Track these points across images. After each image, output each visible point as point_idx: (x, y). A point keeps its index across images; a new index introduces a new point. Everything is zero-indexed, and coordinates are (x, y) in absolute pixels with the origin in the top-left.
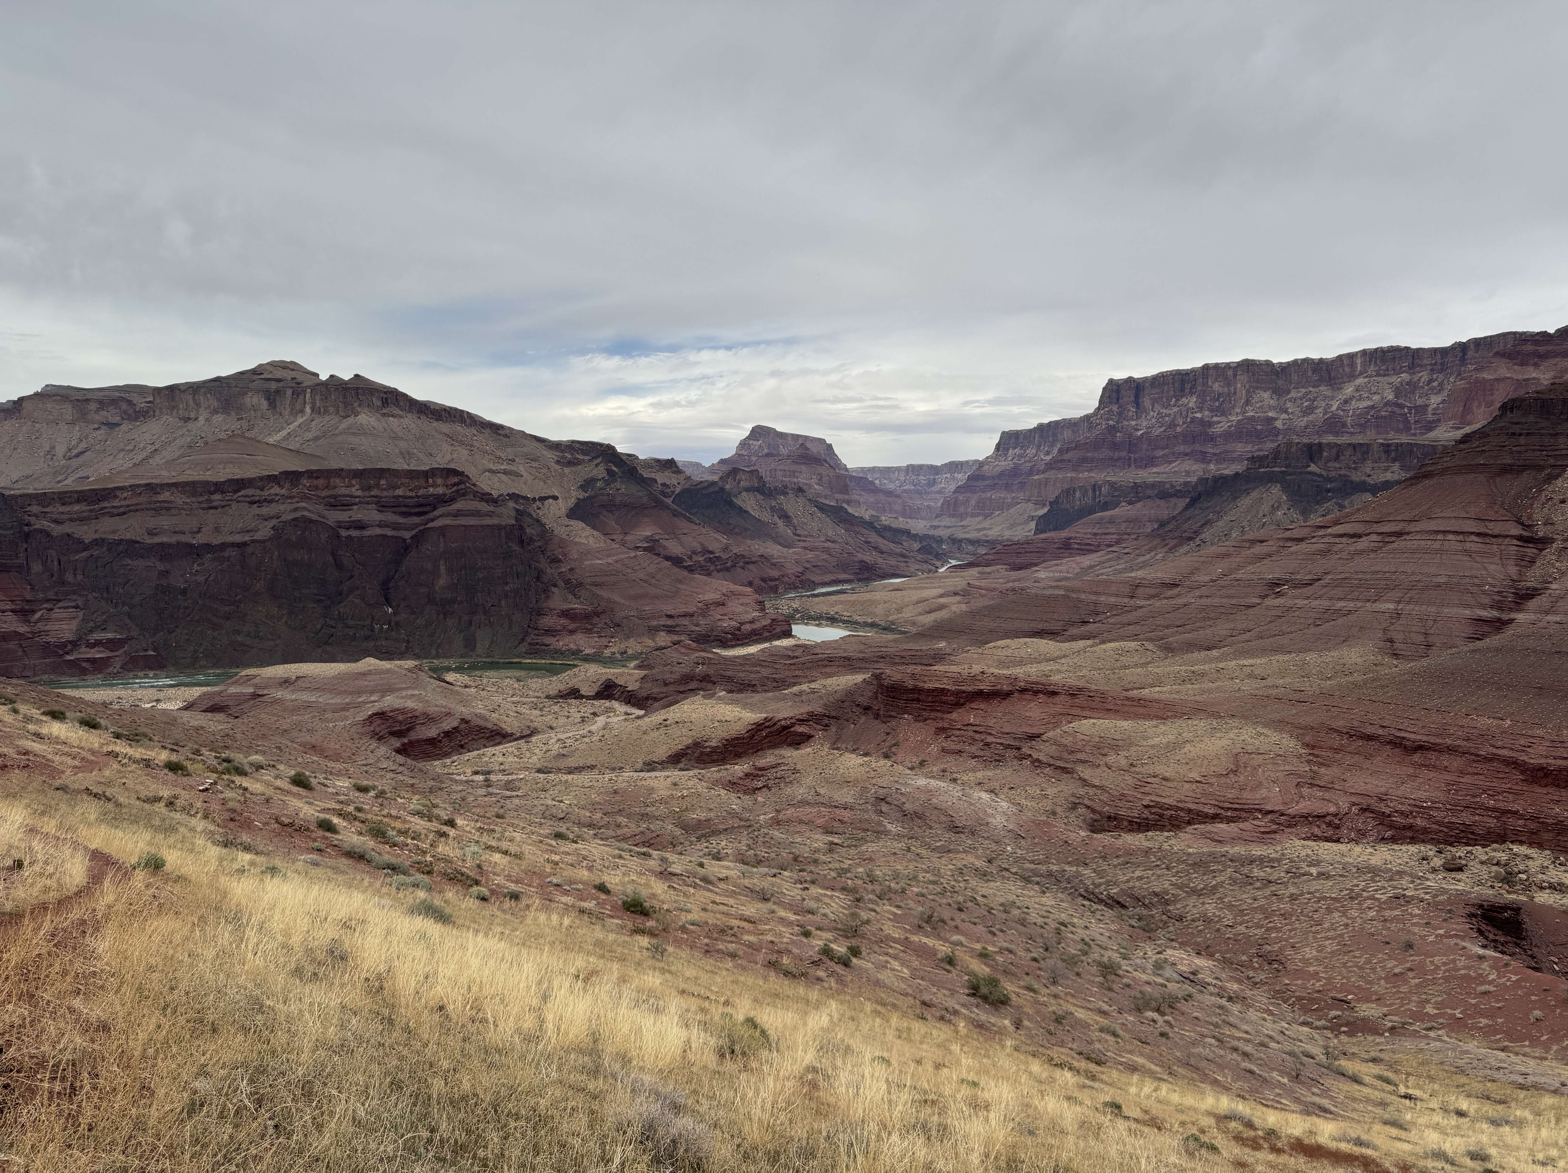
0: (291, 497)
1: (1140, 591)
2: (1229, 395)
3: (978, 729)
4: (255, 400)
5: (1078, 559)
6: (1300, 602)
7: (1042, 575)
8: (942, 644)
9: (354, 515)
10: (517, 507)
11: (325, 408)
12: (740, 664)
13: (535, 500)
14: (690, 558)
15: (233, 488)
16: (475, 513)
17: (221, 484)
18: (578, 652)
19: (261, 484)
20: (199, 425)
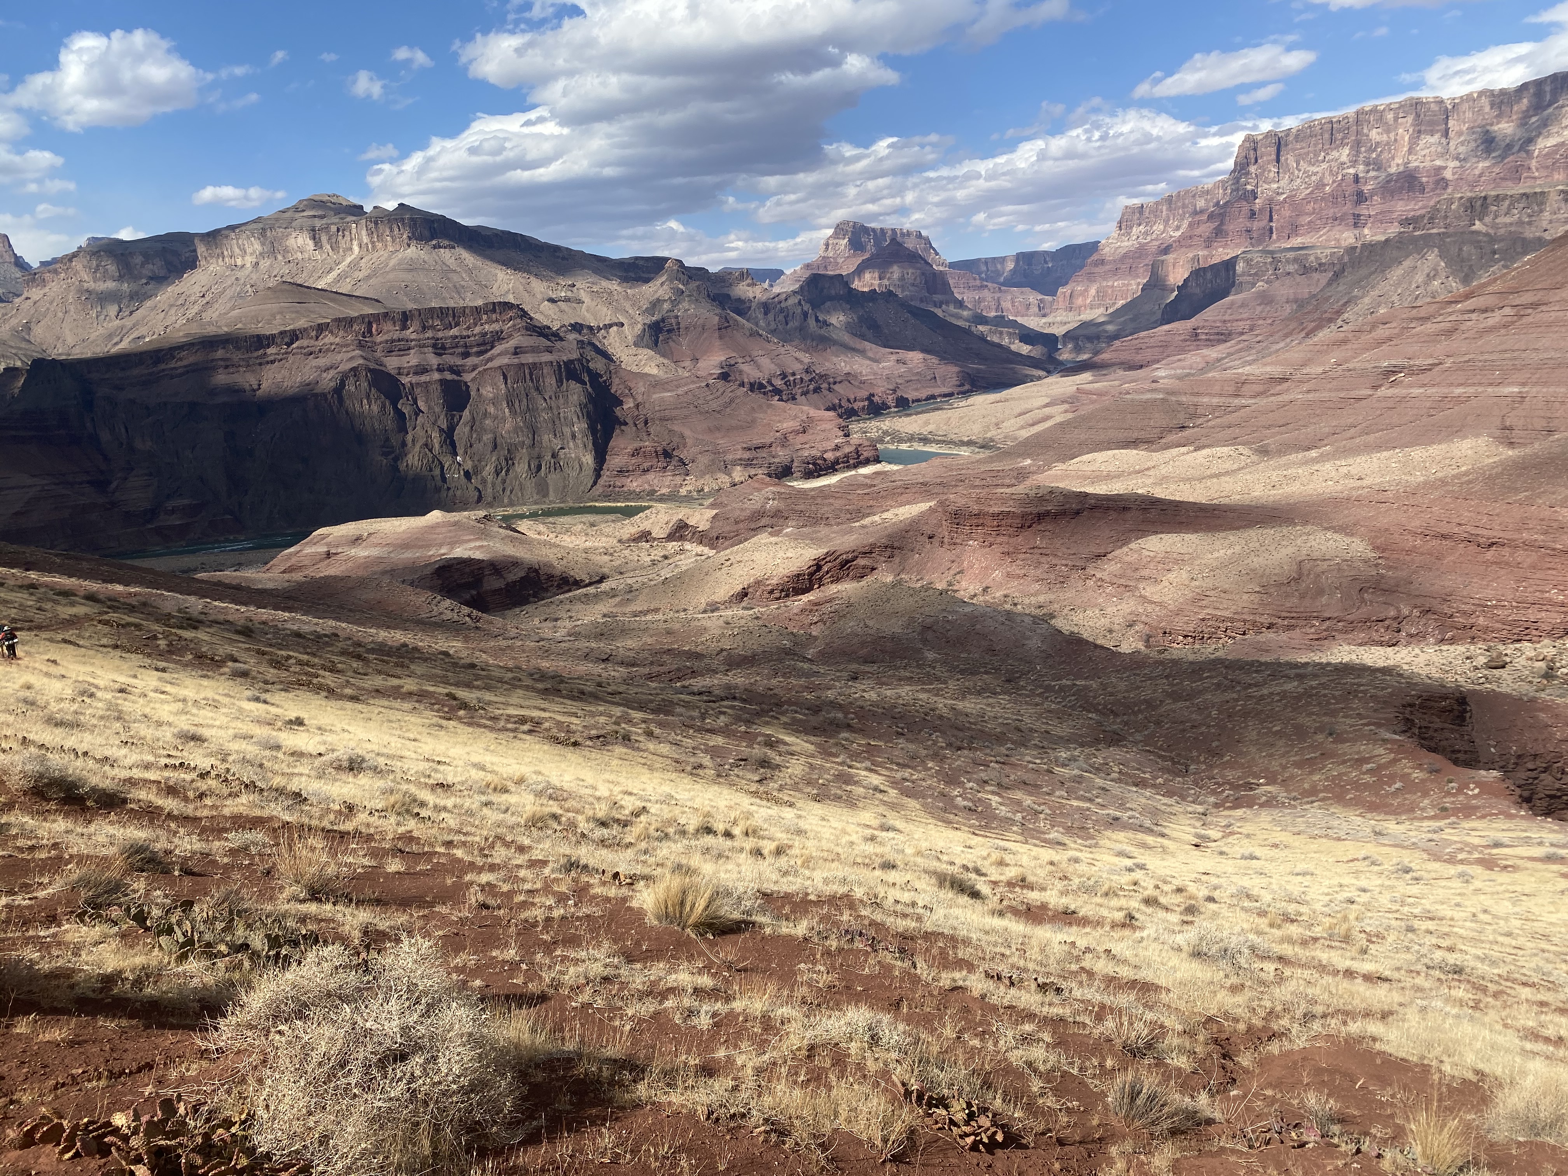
0: (347, 346)
1: (1246, 389)
2: (1388, 144)
3: (1044, 551)
5: (1205, 352)
6: (1416, 391)
7: (1161, 373)
8: (1028, 462)
9: (412, 359)
10: (581, 338)
11: (373, 243)
12: (813, 497)
13: (599, 329)
14: (770, 382)
15: (287, 340)
16: (534, 350)
17: (273, 336)
18: (652, 492)
19: (314, 334)
20: (247, 272)
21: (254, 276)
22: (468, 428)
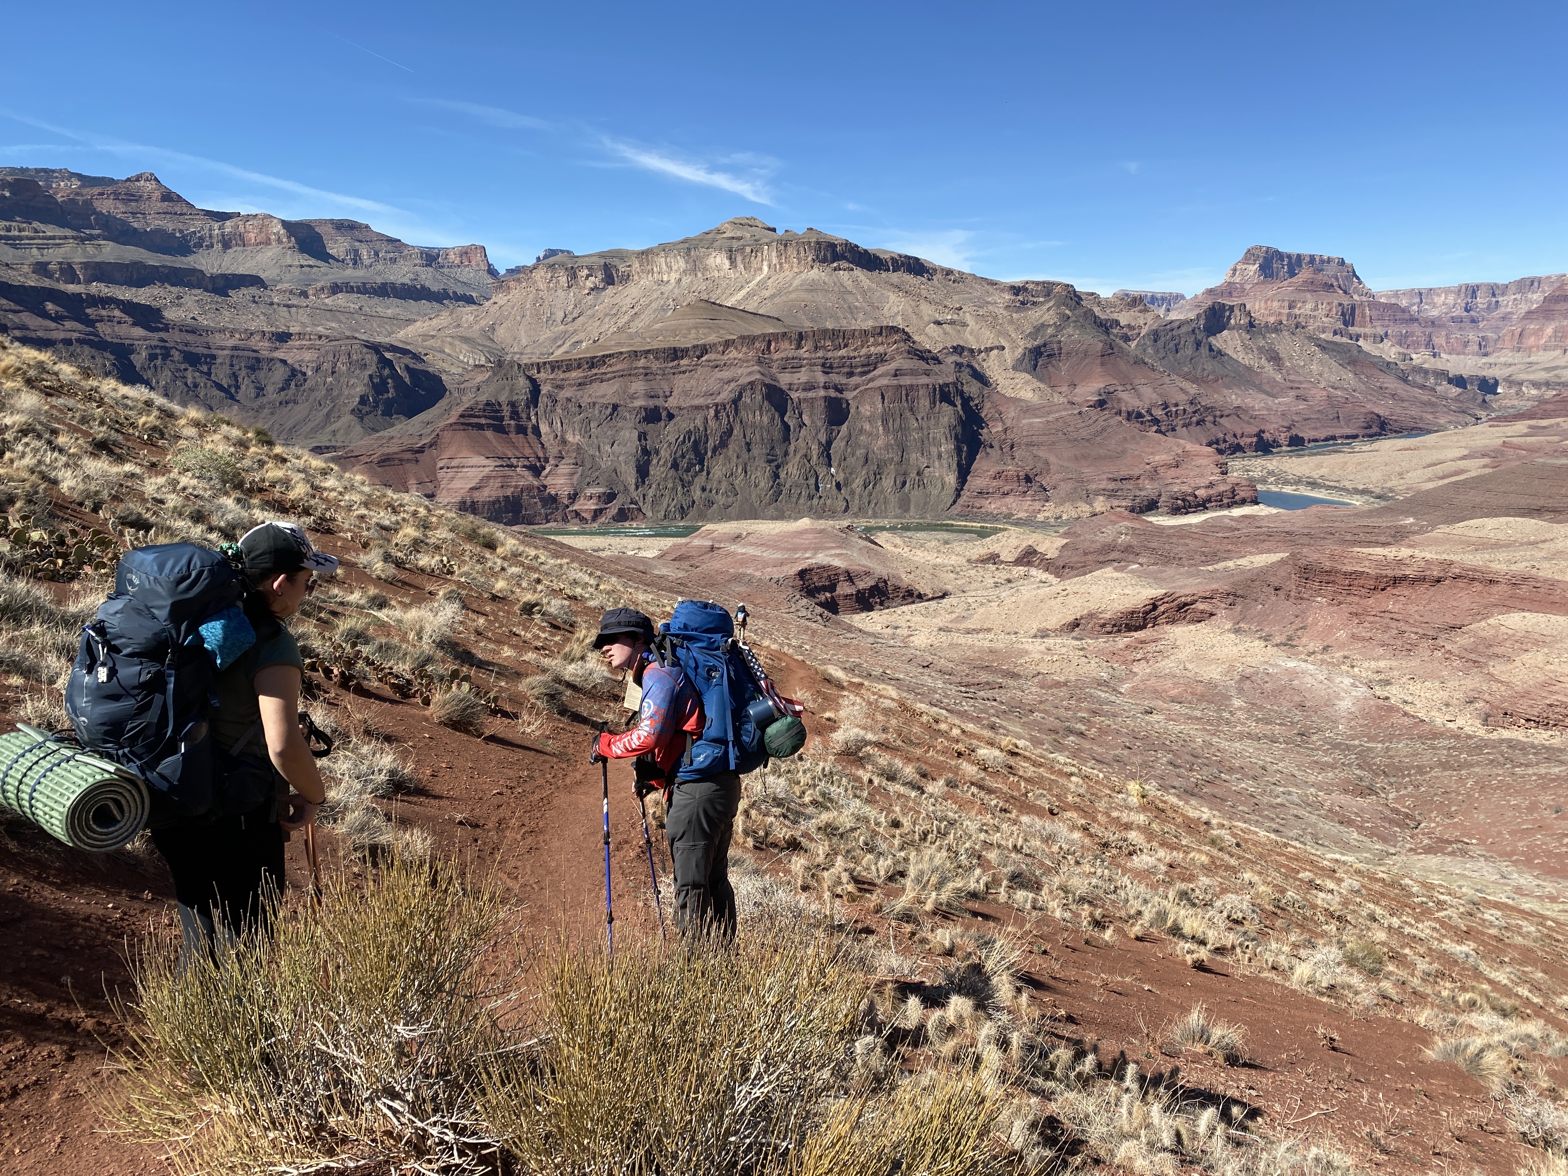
0: (748, 361)
3: (1395, 616)
4: (718, 260)
8: (1411, 520)
9: (803, 376)
10: (959, 360)
11: (781, 264)
12: (1168, 536)
13: (980, 352)
14: (1149, 411)
15: (698, 353)
16: (913, 373)
17: (687, 350)
18: (1009, 516)
19: (721, 349)
20: (671, 287)
21: (676, 291)
22: (844, 443)
